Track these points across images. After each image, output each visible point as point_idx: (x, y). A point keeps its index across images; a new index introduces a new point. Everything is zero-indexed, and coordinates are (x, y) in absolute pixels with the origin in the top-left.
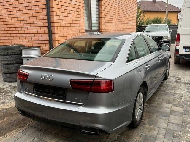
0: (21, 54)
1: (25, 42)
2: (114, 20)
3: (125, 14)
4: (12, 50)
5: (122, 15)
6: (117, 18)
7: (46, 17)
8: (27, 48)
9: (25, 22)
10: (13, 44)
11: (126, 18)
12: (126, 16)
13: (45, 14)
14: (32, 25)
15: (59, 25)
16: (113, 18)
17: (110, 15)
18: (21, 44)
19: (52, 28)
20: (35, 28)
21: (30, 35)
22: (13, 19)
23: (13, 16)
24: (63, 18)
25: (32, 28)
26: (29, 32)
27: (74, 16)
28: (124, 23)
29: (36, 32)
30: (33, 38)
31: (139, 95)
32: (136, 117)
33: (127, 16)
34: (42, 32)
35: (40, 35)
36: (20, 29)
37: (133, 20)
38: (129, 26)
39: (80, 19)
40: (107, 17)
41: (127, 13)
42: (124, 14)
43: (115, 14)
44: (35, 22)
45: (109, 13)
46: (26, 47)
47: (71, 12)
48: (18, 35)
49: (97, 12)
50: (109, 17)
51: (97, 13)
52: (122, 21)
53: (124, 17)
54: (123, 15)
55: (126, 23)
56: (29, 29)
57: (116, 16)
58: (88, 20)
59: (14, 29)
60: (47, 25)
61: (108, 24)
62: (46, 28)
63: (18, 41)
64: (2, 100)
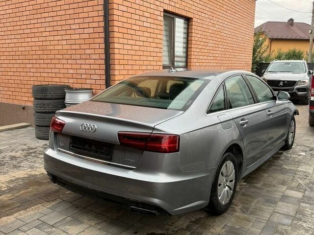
0: (64, 98)
1: (71, 81)
2: (212, 52)
3: (233, 42)
4: (51, 92)
5: (226, 44)
6: (217, 49)
7: (103, 46)
8: (73, 90)
9: (74, 52)
10: (55, 83)
11: (235, 48)
12: (234, 46)
13: (102, 41)
14: (84, 57)
15: (121, 57)
16: (211, 48)
17: (206, 44)
18: (66, 84)
19: (111, 62)
20: (87, 62)
21: (79, 71)
22: (57, 47)
23: (56, 43)
24: (129, 47)
25: (83, 62)
26: (78, 66)
28: (231, 56)
29: (88, 67)
30: (84, 76)
31: (226, 165)
32: (220, 198)
33: (236, 46)
34: (97, 67)
35: (93, 72)
36: (64, 61)
37: (246, 53)
38: (240, 62)
39: (156, 50)
40: (200, 47)
41: (236, 40)
42: (230, 42)
43: (214, 42)
44: (88, 52)
45: (204, 40)
46: (72, 88)
47: (142, 39)
48: (62, 71)
50: (204, 47)
51: (185, 40)
52: (227, 53)
53: (230, 48)
54: (229, 45)
55: (233, 56)
56: (78, 62)
57: (216, 46)
58: (168, 51)
59: (57, 61)
61: (201, 57)
62: (103, 62)
63: (62, 80)
64: (30, 164)
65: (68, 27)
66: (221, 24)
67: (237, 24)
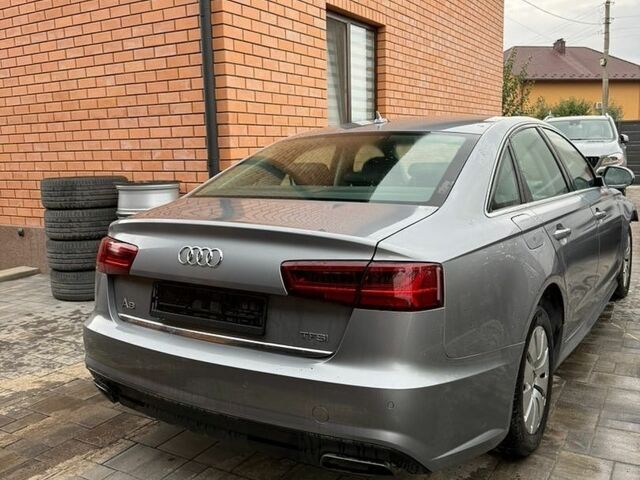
0: (115, 205)
1: (128, 166)
2: (426, 99)
3: (464, 80)
4: (85, 193)
5: (452, 84)
6: (435, 93)
7: (200, 83)
8: (135, 185)
9: (132, 100)
10: (91, 174)
11: (468, 93)
12: (466, 87)
13: (198, 71)
14: (155, 110)
15: (241, 107)
16: (423, 92)
17: (413, 82)
18: (116, 174)
19: (220, 119)
20: (164, 121)
21: (145, 144)
22: (93, 93)
23: (91, 82)
24: (258, 86)
25: (155, 121)
26: (144, 133)
27: (292, 79)
28: (462, 110)
29: (166, 132)
30: (157, 155)
31: (535, 337)
32: (526, 418)
33: (472, 88)
34: (187, 131)
35: (178, 143)
36: (112, 124)
37: (490, 102)
39: (314, 93)
40: (402, 88)
41: (471, 76)
42: (460, 79)
43: (429, 78)
44: (164, 98)
45: (409, 74)
46: (131, 181)
47: (284, 67)
48: (107, 146)
49: (370, 73)
50: (409, 89)
51: (371, 75)
52: (454, 103)
53: (460, 92)
56: (144, 122)
57: (433, 86)
58: (337, 97)
59: (94, 124)
60: (202, 107)
61: (405, 111)
62: (201, 119)
63: (107, 165)
64: (45, 357)
65: (117, 46)
66: (441, 41)
67: (472, 41)
